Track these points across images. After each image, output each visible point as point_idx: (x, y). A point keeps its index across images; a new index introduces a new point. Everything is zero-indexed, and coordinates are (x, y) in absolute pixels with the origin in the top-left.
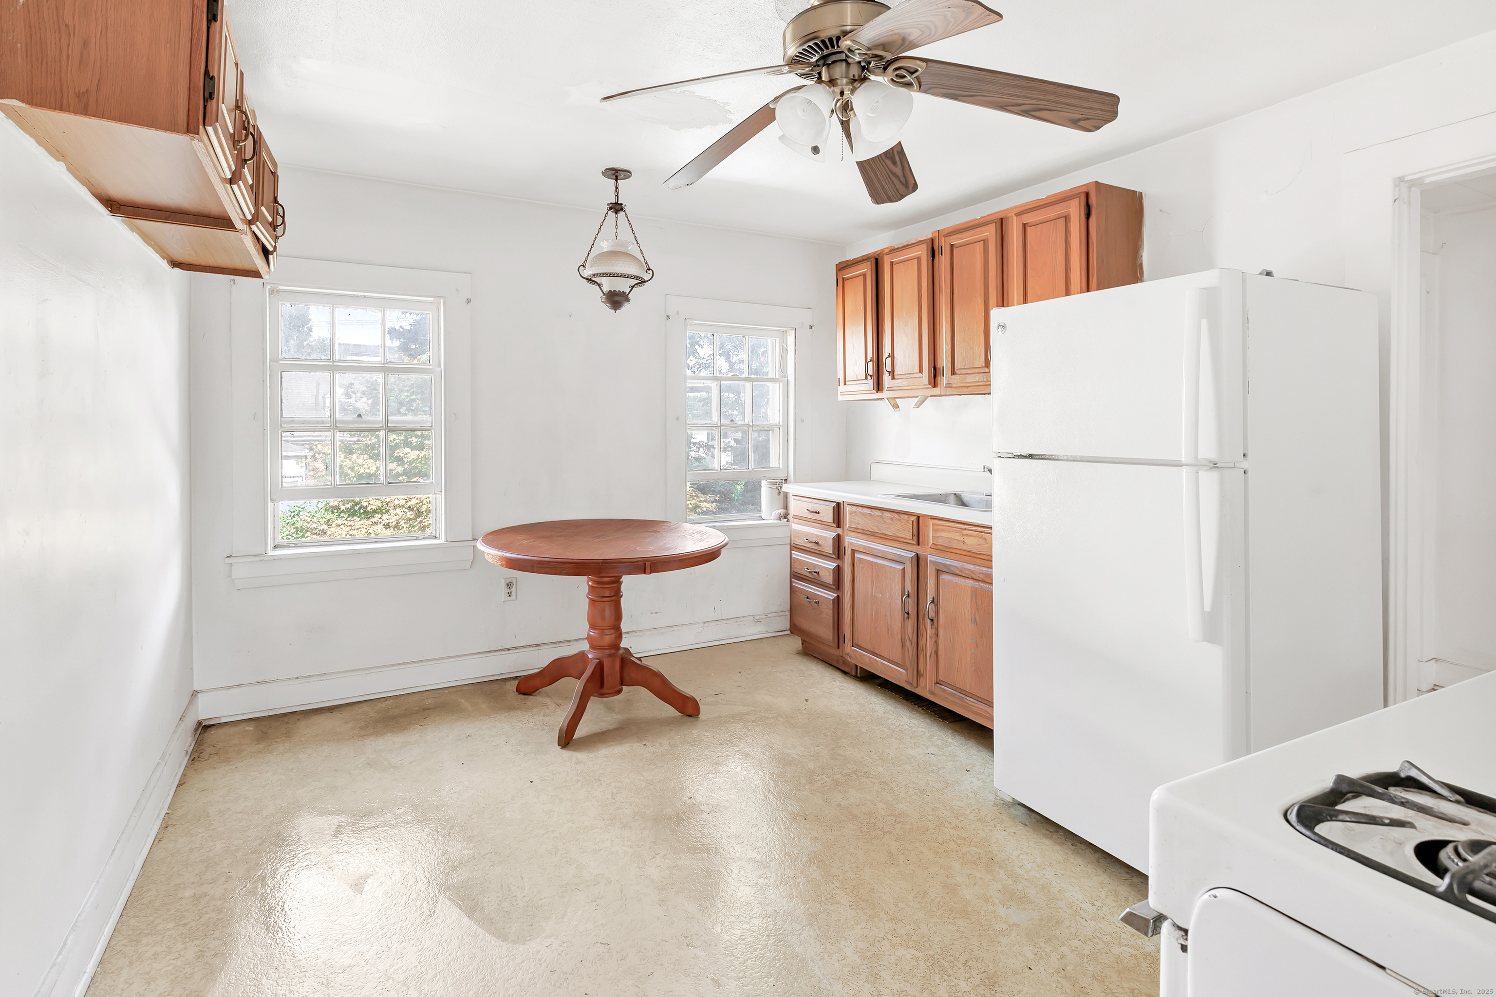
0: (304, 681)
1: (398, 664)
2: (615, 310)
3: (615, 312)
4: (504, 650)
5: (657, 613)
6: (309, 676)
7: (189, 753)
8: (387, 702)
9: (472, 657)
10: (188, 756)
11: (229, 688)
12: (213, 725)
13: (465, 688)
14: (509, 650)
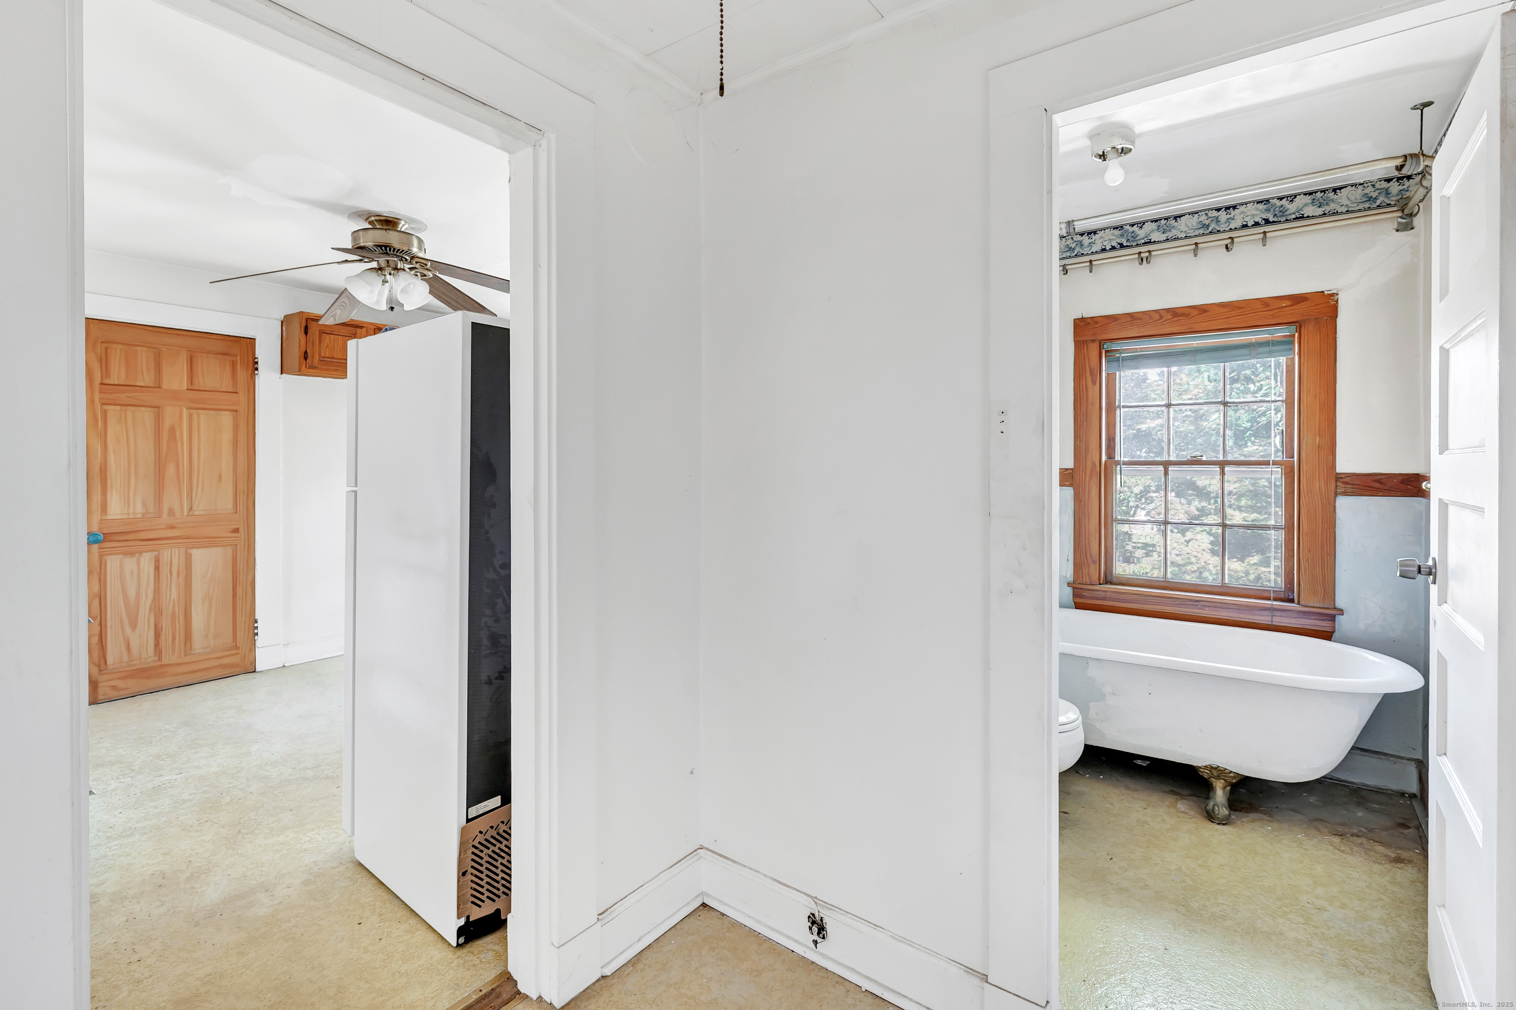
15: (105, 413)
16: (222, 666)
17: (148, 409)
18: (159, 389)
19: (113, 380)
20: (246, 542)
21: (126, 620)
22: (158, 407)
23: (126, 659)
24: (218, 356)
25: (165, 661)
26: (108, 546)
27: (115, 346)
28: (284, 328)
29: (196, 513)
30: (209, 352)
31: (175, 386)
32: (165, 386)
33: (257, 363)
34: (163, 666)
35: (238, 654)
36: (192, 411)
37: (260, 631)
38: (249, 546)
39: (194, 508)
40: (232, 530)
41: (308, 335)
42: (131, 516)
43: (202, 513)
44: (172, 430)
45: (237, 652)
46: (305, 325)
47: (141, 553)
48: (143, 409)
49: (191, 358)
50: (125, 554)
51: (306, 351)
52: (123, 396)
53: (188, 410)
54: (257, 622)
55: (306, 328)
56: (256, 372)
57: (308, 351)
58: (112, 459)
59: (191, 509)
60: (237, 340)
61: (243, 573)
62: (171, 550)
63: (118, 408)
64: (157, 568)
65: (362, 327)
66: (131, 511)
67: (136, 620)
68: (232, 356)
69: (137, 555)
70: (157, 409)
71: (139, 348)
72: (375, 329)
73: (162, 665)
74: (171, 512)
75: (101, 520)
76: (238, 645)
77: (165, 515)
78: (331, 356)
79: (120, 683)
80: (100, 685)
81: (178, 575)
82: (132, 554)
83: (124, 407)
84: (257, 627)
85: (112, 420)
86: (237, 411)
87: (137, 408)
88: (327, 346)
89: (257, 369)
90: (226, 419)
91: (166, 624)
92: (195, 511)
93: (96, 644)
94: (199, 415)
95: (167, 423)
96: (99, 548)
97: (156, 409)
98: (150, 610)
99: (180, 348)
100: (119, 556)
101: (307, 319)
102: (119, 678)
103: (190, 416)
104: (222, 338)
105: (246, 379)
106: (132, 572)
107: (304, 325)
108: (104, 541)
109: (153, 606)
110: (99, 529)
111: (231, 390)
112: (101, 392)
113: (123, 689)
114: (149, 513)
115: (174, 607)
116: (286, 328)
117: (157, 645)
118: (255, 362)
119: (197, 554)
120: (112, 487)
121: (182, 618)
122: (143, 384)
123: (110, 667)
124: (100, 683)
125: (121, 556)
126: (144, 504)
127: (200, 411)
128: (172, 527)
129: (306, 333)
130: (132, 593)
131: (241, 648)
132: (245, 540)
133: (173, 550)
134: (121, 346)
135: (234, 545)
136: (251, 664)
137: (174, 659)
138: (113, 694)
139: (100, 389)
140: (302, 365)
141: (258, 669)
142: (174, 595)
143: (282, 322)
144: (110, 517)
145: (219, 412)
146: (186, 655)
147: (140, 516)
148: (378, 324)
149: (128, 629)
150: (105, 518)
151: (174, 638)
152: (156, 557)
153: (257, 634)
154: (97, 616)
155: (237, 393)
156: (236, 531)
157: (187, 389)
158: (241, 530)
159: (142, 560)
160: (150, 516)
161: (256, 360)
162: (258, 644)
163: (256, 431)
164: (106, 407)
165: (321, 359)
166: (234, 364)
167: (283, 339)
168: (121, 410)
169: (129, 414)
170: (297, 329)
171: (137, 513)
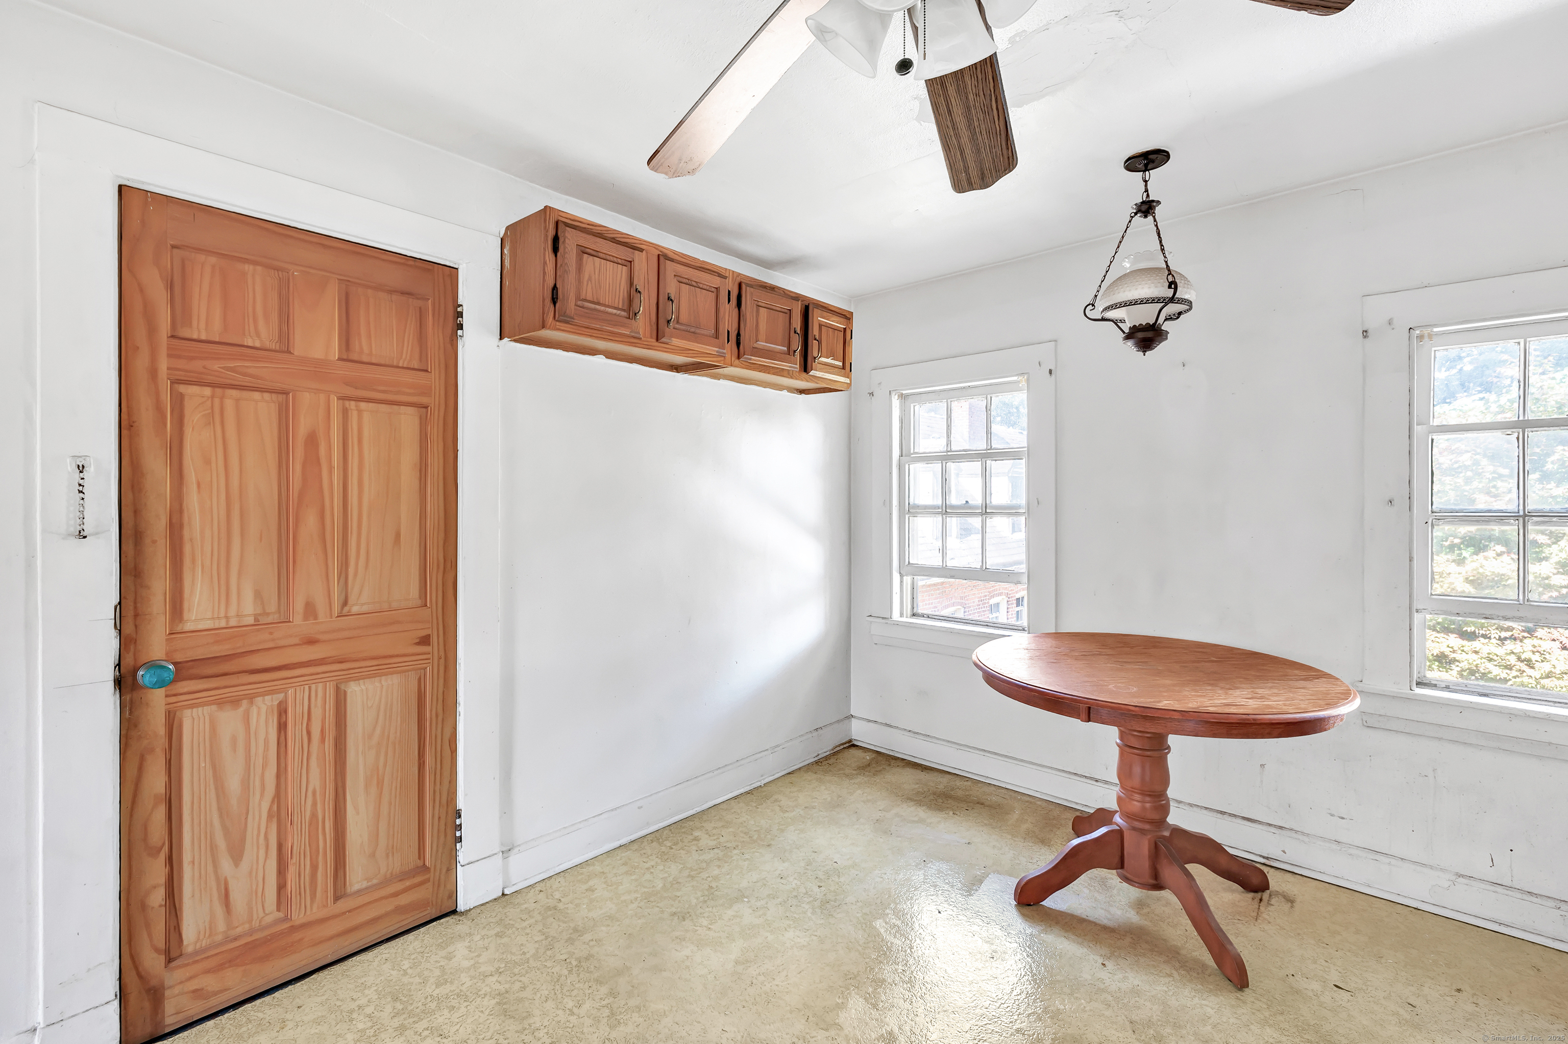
0: (913, 736)
1: (984, 750)
2: (1144, 352)
3: (1144, 355)
4: (1091, 778)
5: (1343, 818)
6: (917, 733)
7: (820, 757)
8: (966, 783)
9: (1054, 772)
10: (816, 759)
11: (869, 721)
12: (857, 746)
13: (1039, 803)
14: (1097, 781)
15: (179, 402)
16: (399, 910)
17: (267, 396)
18: (286, 356)
19: (198, 330)
20: (442, 661)
21: (221, 843)
22: (286, 393)
23: (221, 926)
24: (394, 297)
25: (298, 918)
26: (186, 690)
27: (202, 257)
28: (506, 251)
29: (355, 609)
30: (379, 288)
31: (318, 353)
32: (299, 349)
33: (460, 315)
34: (294, 929)
35: (428, 880)
36: (347, 403)
37: (465, 833)
38: (446, 667)
39: (352, 599)
40: (418, 641)
41: (559, 254)
42: (233, 622)
43: (365, 609)
44: (312, 441)
45: (427, 876)
46: (554, 233)
47: (251, 698)
48: (257, 395)
49: (347, 295)
50: (220, 703)
51: (555, 286)
52: (216, 366)
53: (341, 401)
54: (460, 817)
55: (556, 240)
56: (460, 332)
57: (558, 286)
58: (193, 500)
59: (345, 603)
60: (430, 267)
61: (437, 724)
62: (310, 688)
63: (207, 391)
64: (282, 727)
65: (641, 250)
66: (232, 612)
67: (243, 840)
68: (418, 299)
69: (245, 703)
70: (284, 396)
71: (248, 268)
72: (659, 255)
73: (292, 926)
74: (310, 610)
75: (170, 634)
76: (427, 864)
77: (298, 619)
78: (595, 301)
79: (209, 982)
80: (167, 993)
81: (323, 740)
82: (235, 702)
83: (219, 391)
84: (461, 825)
85: (194, 418)
86: (426, 407)
87: (246, 394)
88: (590, 279)
89: (460, 327)
90: (408, 420)
91: (296, 841)
92: (353, 605)
93: (161, 906)
94: (360, 412)
95: (304, 425)
96: (167, 696)
97: (281, 397)
98: (270, 816)
99: (328, 274)
100: (207, 709)
101: (557, 223)
102: (208, 971)
103: (345, 412)
104: (402, 261)
105: (442, 345)
106: (234, 740)
107: (551, 233)
108: (179, 677)
109: (275, 808)
110: (167, 654)
111: (416, 367)
112: (170, 356)
113: (215, 994)
114: (268, 614)
115: (314, 804)
116: (510, 250)
117: (281, 887)
118: (458, 312)
119: (356, 691)
120: (193, 561)
121: (329, 825)
122: (258, 344)
123: (190, 949)
124: (170, 988)
125: (214, 707)
126: (258, 595)
127: (363, 405)
128: (311, 641)
129: (555, 250)
130: (233, 784)
131: (432, 870)
132: (440, 658)
133: (313, 686)
134: (213, 260)
135: (421, 669)
136: (450, 897)
137: (315, 912)
138: (197, 1009)
139: (168, 349)
140: (547, 315)
141: (461, 907)
142: (315, 781)
143: (502, 239)
144: (189, 626)
145: (395, 407)
146: (337, 898)
147: (251, 620)
148: (663, 248)
149: (226, 865)
150: (179, 629)
151: (314, 868)
152: (280, 703)
153: (460, 839)
154: (164, 844)
155: (427, 371)
156: (425, 641)
157: (340, 359)
158: (434, 639)
159: (254, 710)
160: (270, 619)
161: (459, 309)
162: (462, 857)
163: (460, 447)
164: (182, 388)
165: (580, 303)
166: (421, 315)
167: (505, 272)
168: (213, 397)
169: (229, 404)
170: (540, 242)
171: (246, 616)
